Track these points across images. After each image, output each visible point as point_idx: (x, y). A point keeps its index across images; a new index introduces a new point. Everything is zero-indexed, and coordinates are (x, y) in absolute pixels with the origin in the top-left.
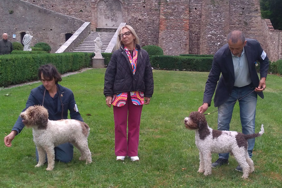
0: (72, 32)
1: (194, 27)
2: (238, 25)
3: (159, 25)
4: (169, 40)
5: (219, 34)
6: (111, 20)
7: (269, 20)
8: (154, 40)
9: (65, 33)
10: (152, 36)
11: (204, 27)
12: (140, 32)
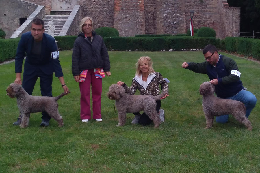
0: (26, 17)
1: (149, 7)
2: (194, 3)
3: (114, 6)
4: (125, 21)
5: (175, 13)
6: (65, 3)
8: (109, 21)
9: (20, 18)
10: (108, 17)
11: (160, 7)
12: (95, 14)
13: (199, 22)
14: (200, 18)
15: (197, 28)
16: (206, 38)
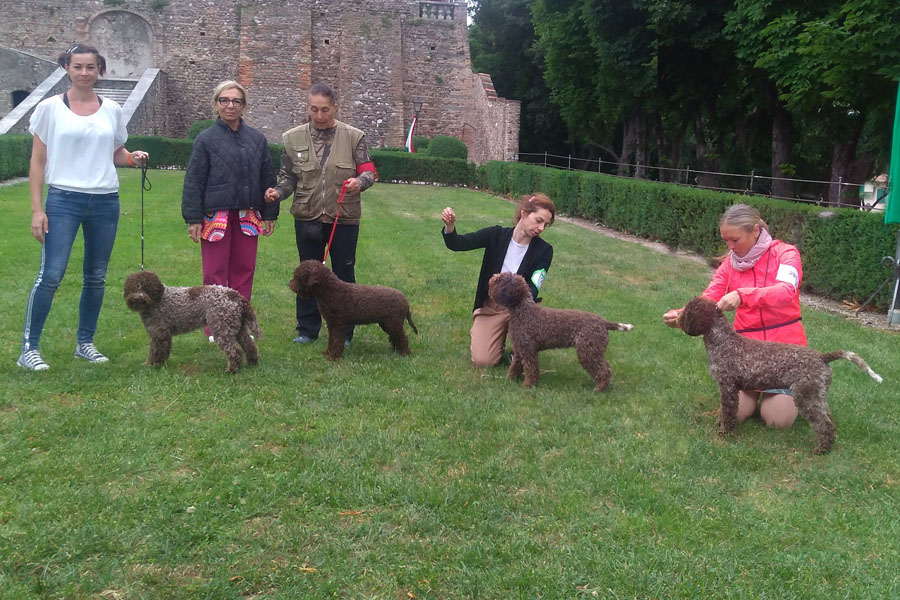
0: (28, 88)
2: (423, 82)
3: (238, 75)
4: (263, 110)
5: (379, 101)
6: (123, 62)
7: (488, 77)
9: (13, 90)
11: (346, 84)
12: (193, 91)
13: (433, 124)
14: (436, 117)
15: (428, 138)
16: (448, 159)
